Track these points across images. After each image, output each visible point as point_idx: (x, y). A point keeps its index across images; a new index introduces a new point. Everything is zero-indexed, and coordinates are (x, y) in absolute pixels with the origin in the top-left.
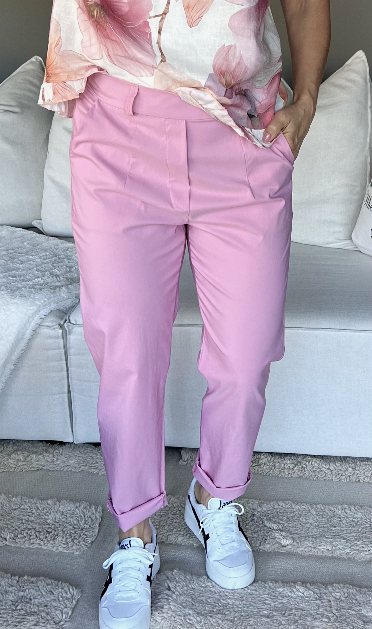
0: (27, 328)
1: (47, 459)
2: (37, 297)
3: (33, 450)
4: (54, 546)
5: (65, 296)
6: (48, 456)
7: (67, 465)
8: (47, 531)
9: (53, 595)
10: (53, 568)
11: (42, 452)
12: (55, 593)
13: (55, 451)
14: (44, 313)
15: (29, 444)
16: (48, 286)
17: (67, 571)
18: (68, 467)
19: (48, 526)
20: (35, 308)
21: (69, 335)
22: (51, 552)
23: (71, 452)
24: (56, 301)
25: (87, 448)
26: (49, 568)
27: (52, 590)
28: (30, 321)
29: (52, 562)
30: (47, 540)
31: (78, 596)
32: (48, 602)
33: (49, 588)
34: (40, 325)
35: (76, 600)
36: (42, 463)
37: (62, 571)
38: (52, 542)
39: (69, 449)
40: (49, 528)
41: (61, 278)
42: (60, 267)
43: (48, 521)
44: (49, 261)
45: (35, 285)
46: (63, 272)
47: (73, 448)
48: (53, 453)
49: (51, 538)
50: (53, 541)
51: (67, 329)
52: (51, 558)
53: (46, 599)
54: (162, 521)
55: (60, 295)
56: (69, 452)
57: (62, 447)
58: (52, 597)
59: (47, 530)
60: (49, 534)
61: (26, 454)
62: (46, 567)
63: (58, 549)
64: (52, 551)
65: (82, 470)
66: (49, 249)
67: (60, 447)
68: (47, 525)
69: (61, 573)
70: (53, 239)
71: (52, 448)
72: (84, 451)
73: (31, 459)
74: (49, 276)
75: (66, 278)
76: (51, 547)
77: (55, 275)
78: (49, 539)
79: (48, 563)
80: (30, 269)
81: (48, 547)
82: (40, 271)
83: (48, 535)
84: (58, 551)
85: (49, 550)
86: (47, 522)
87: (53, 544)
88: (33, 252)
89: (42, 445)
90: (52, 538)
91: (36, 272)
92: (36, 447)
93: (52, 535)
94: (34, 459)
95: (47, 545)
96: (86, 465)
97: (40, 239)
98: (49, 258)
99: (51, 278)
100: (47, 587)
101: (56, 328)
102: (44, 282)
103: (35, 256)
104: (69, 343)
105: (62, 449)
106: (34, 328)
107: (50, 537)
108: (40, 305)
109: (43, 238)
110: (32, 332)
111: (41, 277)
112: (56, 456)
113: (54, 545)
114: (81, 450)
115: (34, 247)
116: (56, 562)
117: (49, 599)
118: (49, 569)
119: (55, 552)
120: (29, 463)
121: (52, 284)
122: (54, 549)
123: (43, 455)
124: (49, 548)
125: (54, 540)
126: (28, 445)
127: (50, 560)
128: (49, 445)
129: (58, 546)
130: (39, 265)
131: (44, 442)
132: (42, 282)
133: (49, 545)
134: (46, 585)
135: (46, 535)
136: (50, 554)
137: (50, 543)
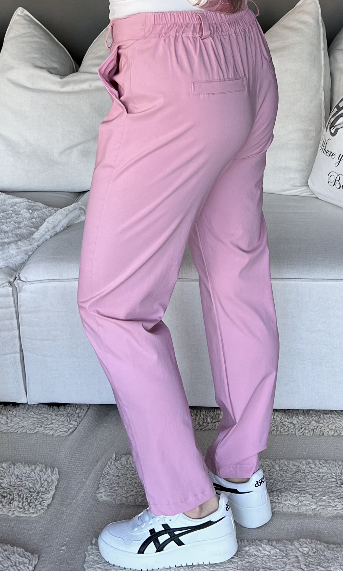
4: (10, 511)
6: (2, 418)
7: (22, 427)
8: (2, 496)
9: (10, 561)
10: (10, 534)
12: (11, 559)
13: (8, 412)
17: (24, 536)
18: (22, 429)
19: (3, 490)
21: (19, 293)
22: (7, 517)
23: (25, 413)
24: (5, 258)
25: (41, 408)
26: (5, 533)
27: (8, 556)
29: (9, 527)
30: (3, 504)
31: (35, 562)
32: (6, 568)
33: (6, 554)
35: (34, 565)
37: (19, 536)
38: (7, 506)
39: (23, 410)
40: (4, 492)
43: (2, 485)
47: (27, 409)
48: (6, 415)
49: (7, 502)
50: (9, 505)
51: (17, 287)
52: (7, 523)
53: (4, 565)
56: (23, 413)
58: (9, 563)
59: (2, 494)
60: (4, 498)
62: (2, 532)
63: (14, 514)
64: (8, 516)
65: (37, 432)
67: (14, 408)
68: (2, 489)
69: (18, 538)
71: (5, 410)
72: (38, 412)
76: (6, 512)
78: (4, 504)
79: (4, 528)
81: (4, 512)
83: (3, 500)
84: (14, 516)
85: (4, 515)
86: (2, 486)
87: (8, 509)
90: (8, 503)
93: (7, 499)
95: (3, 510)
96: (41, 426)
100: (3, 553)
101: (6, 286)
104: (20, 301)
105: (16, 410)
107: (5, 501)
112: (10, 418)
113: (10, 509)
114: (35, 411)
116: (12, 528)
117: (6, 565)
118: (5, 535)
119: (10, 516)
121: (1, 241)
122: (10, 514)
124: (4, 513)
125: (10, 505)
127: (5, 525)
128: (2, 407)
129: (14, 511)
133: (4, 509)
134: (3, 551)
135: (2, 499)
136: (6, 519)
137: (5, 507)
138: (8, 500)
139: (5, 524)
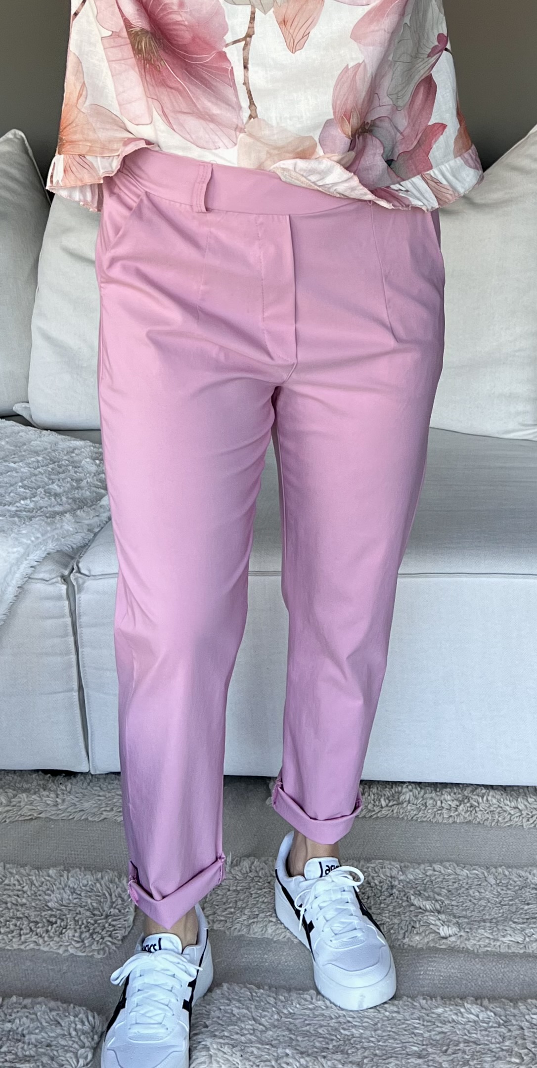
0: (8, 584)
1: (46, 801)
2: (24, 532)
3: (22, 787)
4: (61, 945)
5: (71, 529)
6: (48, 796)
7: (80, 811)
8: (48, 921)
9: (60, 1027)
10: (60, 983)
11: (37, 790)
12: (63, 1024)
13: (58, 787)
14: (36, 558)
15: (16, 777)
16: (42, 512)
17: (84, 987)
18: (82, 813)
19: (49, 912)
20: (21, 550)
21: (78, 593)
22: (55, 955)
23: (86, 789)
24: (56, 536)
25: (112, 780)
26: (53, 982)
27: (58, 1018)
28: (13, 571)
29: (58, 972)
30: (49, 935)
32: (52, 1039)
33: (53, 1016)
34: (30, 578)
36: (39, 807)
37: (76, 987)
38: (56, 939)
39: (83, 784)
40: (51, 916)
41: (64, 499)
42: (61, 481)
43: (49, 904)
44: (42, 471)
45: (20, 511)
46: (67, 489)
47: (88, 781)
48: (55, 791)
49: (56, 932)
50: (59, 937)
51: (75, 584)
52: (56, 965)
53: (49, 1033)
54: (240, 900)
55: (62, 527)
56: (83, 789)
57: (70, 781)
58: (59, 1031)
59: (48, 919)
60: (52, 925)
61: (11, 793)
62: (48, 980)
63: (67, 951)
64: (58, 954)
65: (105, 819)
66: (43, 451)
67: (68, 779)
68: (48, 910)
69: (73, 990)
70: (49, 435)
71: (54, 782)
72: (107, 786)
73: (20, 802)
74: (44, 496)
75: (71, 498)
76: (55, 948)
77: (52, 494)
78: (51, 934)
79: (51, 973)
80: (12, 485)
81: (51, 948)
82: (29, 487)
83: (50, 928)
84: (66, 954)
85: (51, 952)
86: (48, 906)
87: (58, 942)
88: (16, 456)
89: (37, 778)
90: (58, 933)
91: (22, 490)
92: (27, 782)
93: (57, 927)
94: (24, 801)
95: (49, 944)
96: (112, 810)
97: (28, 434)
98: (42, 466)
99: (46, 499)
100: (49, 1014)
101: (57, 582)
102: (35, 505)
103: (19, 462)
104: (79, 607)
105: (71, 784)
106: (19, 583)
107: (53, 930)
108: (30, 544)
109: (31, 432)
110: (17, 589)
111: (31, 498)
112: (61, 796)
113: (61, 943)
114: (102, 785)
115: (18, 448)
116: (64, 973)
117: (53, 1035)
118: (53, 984)
119: (61, 955)
120: (15, 809)
121: (49, 509)
122: (61, 951)
123: (39, 794)
124: (51, 950)
125: (61, 936)
126: (13, 778)
127: (54, 969)
128: (49, 777)
129: (67, 946)
130: (27, 478)
131: (40, 772)
132: (32, 505)
133: (51, 943)
134: (48, 1011)
135: (48, 926)
136: (54, 959)
137: (53, 940)
138: (58, 929)
139: (52, 967)
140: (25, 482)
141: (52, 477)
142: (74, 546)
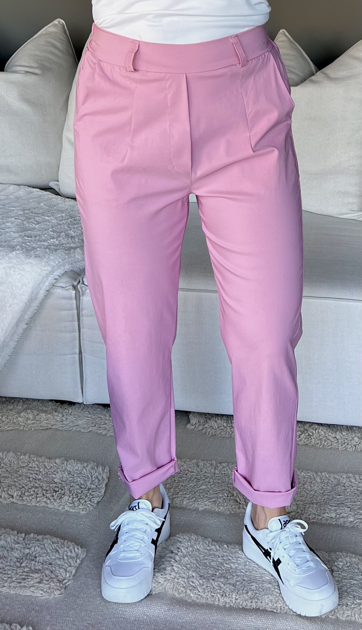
0: (40, 288)
1: (56, 418)
2: (51, 258)
3: (43, 409)
4: (61, 505)
5: (80, 258)
6: (58, 416)
7: (76, 426)
8: (54, 490)
9: (58, 554)
10: (59, 527)
11: (51, 412)
12: (60, 552)
13: (64, 410)
14: (58, 274)
15: (39, 404)
16: (63, 247)
17: (73, 530)
18: (77, 427)
19: (55, 485)
20: (49, 269)
21: (82, 296)
22: (57, 511)
23: (80, 412)
24: (71, 262)
25: (96, 408)
26: (55, 526)
27: (58, 548)
28: (44, 281)
29: (58, 520)
30: (54, 498)
31: (83, 555)
32: (53, 560)
33: (54, 546)
34: (54, 286)
35: (81, 559)
36: (52, 422)
37: (69, 530)
38: (58, 501)
39: (79, 409)
40: (56, 487)
41: (77, 240)
42: (75, 229)
43: (55, 480)
44: (65, 223)
45: (50, 245)
46: (78, 234)
47: (82, 408)
48: (62, 413)
49: (58, 497)
50: (60, 500)
51: (80, 291)
52: (57, 517)
53: (51, 557)
54: (168, 483)
55: (74, 256)
56: (78, 412)
57: (71, 407)
58: (57, 555)
59: (54, 488)
60: (56, 493)
61: (35, 412)
62: (52, 525)
63: (64, 508)
64: (59, 510)
65: (91, 431)
66: (65, 211)
67: (70, 407)
68: (54, 484)
69: (67, 532)
70: (70, 201)
71: (61, 408)
72: (93, 412)
73: (41, 418)
74: (65, 238)
75: (81, 240)
76: (57, 506)
77: (70, 236)
78: (55, 498)
79: (54, 521)
80: (46, 230)
81: (55, 506)
82: (56, 232)
84: (64, 510)
85: (55, 508)
86: (54, 481)
87: (59, 503)
88: (50, 213)
89: (52, 404)
90: (59, 497)
91: (52, 233)
92: (46, 407)
93: (59, 494)
94: (43, 418)
95: (54, 504)
96: (95, 426)
97: (57, 200)
98: (65, 220)
99: (66, 239)
100: (52, 545)
101: (70, 289)
102: (59, 243)
103: (51, 216)
104: (82, 304)
105: (72, 409)
106: (47, 288)
107: (56, 496)
108: (55, 265)
109: (59, 199)
110: (46, 292)
111: (57, 238)
112: (65, 416)
113: (61, 504)
114: (90, 411)
115: (51, 208)
116: (62, 521)
117: (54, 558)
118: (55, 528)
119: (61, 510)
120: (38, 422)
121: (67, 245)
122: (60, 508)
123: (53, 414)
124: (55, 507)
125: (61, 499)
126: (37, 404)
127: (56, 519)
128: (59, 405)
129: (64, 505)
130: (55, 226)
131: (54, 401)
132: (57, 242)
133: (55, 503)
134: (52, 543)
135: (53, 493)
136: (56, 512)
137: (56, 502)
138: (59, 495)
139: (55, 518)
140: (54, 229)
141: (70, 226)
142: (81, 268)
